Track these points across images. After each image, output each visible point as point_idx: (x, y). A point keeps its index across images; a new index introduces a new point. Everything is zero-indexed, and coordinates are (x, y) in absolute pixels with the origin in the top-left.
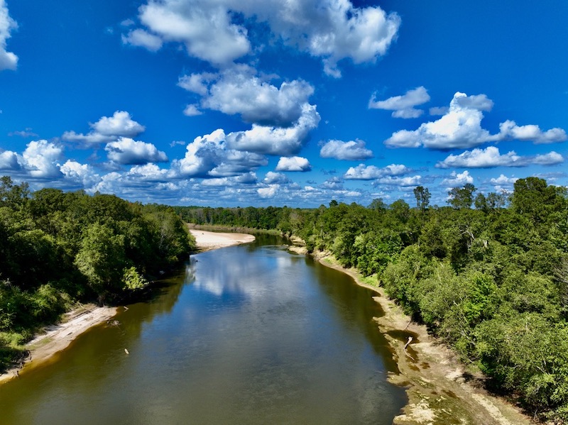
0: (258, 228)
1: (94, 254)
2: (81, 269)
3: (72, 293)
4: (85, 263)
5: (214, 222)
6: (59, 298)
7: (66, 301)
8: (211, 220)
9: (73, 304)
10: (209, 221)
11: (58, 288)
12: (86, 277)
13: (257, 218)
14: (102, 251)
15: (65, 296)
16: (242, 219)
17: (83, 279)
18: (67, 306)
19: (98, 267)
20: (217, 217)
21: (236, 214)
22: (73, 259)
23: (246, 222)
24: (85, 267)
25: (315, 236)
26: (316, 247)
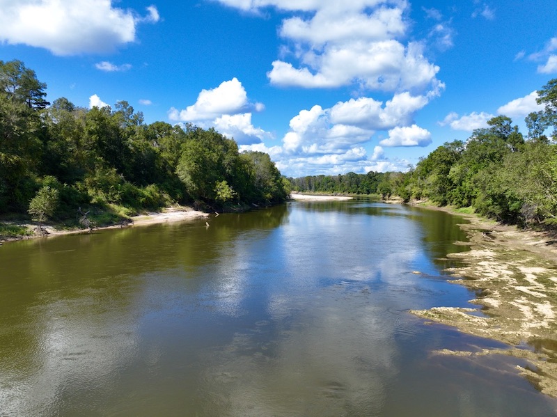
0: (359, 193)
1: (190, 164)
2: (180, 177)
3: (173, 195)
4: (184, 172)
5: (316, 189)
6: (161, 196)
7: (167, 200)
8: (313, 187)
9: (173, 204)
10: (311, 189)
11: (161, 189)
12: (184, 184)
13: (357, 183)
14: (197, 162)
15: (166, 196)
16: (343, 185)
17: (182, 186)
18: (167, 203)
19: (194, 176)
20: (319, 184)
21: (337, 181)
22: (173, 170)
23: (346, 187)
24: (184, 176)
25: (411, 185)
26: (413, 196)
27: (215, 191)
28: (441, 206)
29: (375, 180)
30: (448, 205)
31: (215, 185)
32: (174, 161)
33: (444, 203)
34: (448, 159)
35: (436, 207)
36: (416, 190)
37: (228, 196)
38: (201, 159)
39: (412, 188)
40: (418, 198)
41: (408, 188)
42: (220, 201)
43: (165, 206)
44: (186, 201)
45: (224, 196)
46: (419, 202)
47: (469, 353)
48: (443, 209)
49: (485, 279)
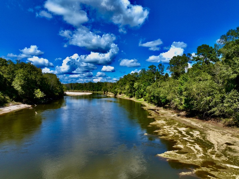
1: (21, 81)
2: (15, 87)
3: (11, 97)
4: (17, 85)
5: (74, 89)
6: (4, 98)
7: (8, 99)
9: (11, 101)
10: (72, 89)
11: (4, 94)
12: (17, 91)
13: (93, 86)
14: (25, 80)
18: (8, 101)
19: (23, 87)
20: (76, 87)
21: (84, 85)
22: (11, 83)
23: (88, 88)
25: (117, 89)
26: (118, 93)
27: (34, 94)
28: (130, 98)
29: (100, 85)
30: (133, 97)
31: (34, 91)
32: (11, 79)
33: (131, 97)
34: (133, 80)
35: (129, 98)
36: (119, 91)
37: (41, 96)
38: (27, 79)
39: (118, 90)
40: (120, 94)
41: (116, 90)
42: (37, 99)
43: (7, 103)
44: (19, 99)
45: (39, 96)
46: (121, 95)
47: (191, 172)
48: (132, 99)
49: (171, 135)
